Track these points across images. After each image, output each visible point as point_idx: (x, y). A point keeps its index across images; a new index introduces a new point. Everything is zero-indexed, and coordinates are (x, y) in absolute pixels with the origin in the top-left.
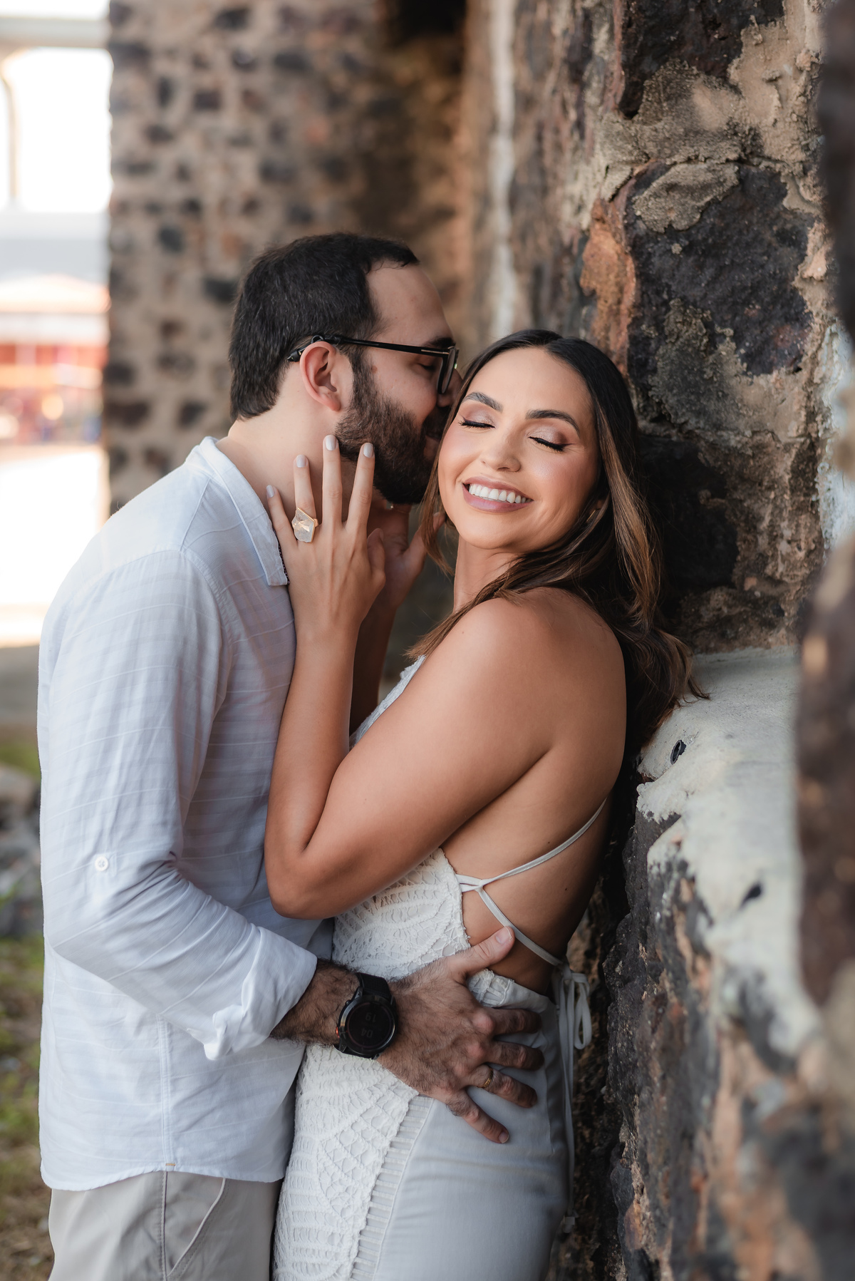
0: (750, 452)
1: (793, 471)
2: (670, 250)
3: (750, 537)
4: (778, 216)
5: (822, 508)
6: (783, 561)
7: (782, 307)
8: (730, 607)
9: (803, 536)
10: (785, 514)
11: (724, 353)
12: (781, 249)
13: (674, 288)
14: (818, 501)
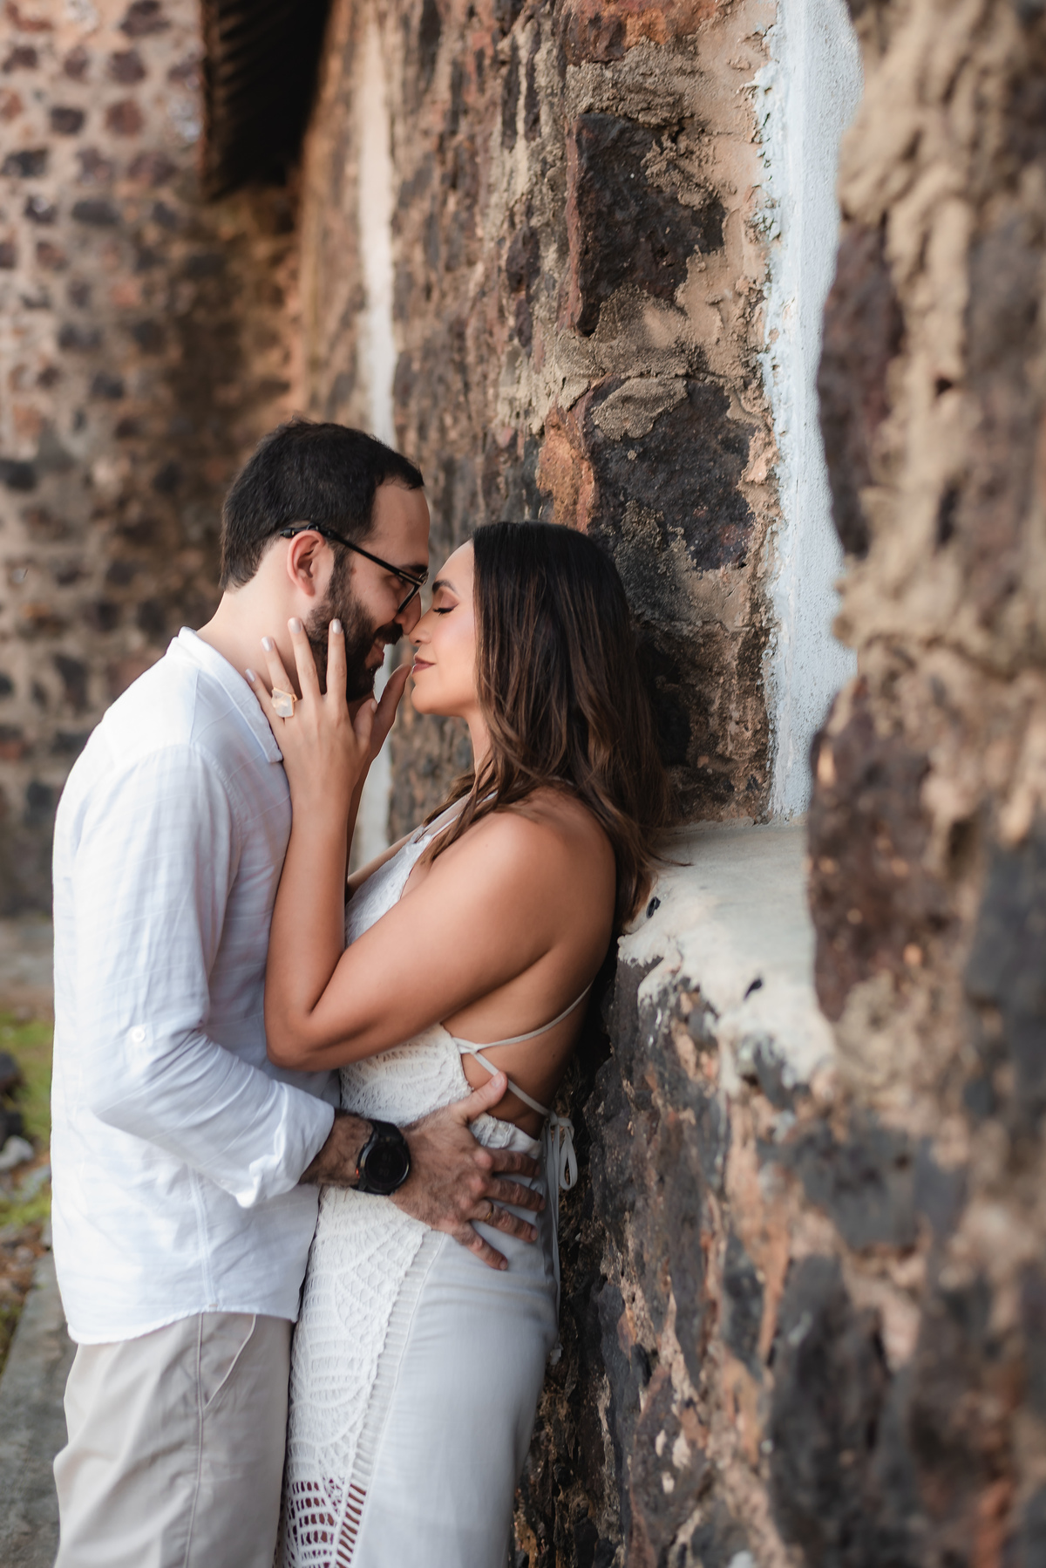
0: (701, 641)
1: (739, 658)
2: (626, 456)
3: (701, 719)
4: (722, 426)
5: (767, 691)
6: (732, 741)
7: (727, 508)
8: (684, 784)
9: (749, 718)
10: (733, 697)
11: (676, 550)
12: (725, 456)
13: (629, 491)
14: (762, 685)
